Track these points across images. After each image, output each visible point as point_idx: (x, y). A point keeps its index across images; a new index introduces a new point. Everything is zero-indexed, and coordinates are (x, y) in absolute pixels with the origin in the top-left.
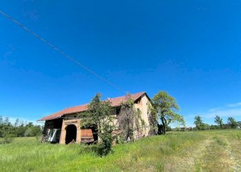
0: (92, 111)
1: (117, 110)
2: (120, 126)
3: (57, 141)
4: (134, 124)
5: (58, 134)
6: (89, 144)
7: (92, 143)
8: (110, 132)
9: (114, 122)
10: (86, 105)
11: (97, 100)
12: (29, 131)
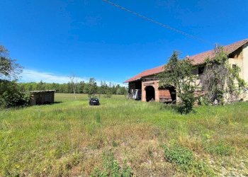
0: (170, 72)
1: (200, 69)
2: (203, 87)
3: (139, 98)
4: (226, 86)
5: (140, 93)
6: (167, 103)
7: (170, 102)
8: (192, 92)
9: (196, 82)
10: (163, 65)
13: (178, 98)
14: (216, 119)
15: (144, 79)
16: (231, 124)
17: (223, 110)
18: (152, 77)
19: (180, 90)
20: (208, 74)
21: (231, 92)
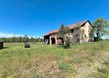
1: (72, 31)
2: (73, 38)
3: (49, 43)
4: (81, 37)
5: (49, 41)
6: (60, 45)
7: (61, 44)
8: (69, 40)
9: (71, 36)
11: (63, 26)
12: (39, 40)
13: (64, 42)
14: (78, 50)
15: (50, 35)
16: (82, 51)
17: (80, 46)
18: (54, 34)
19: (65, 39)
20: (75, 33)
21: (82, 39)
